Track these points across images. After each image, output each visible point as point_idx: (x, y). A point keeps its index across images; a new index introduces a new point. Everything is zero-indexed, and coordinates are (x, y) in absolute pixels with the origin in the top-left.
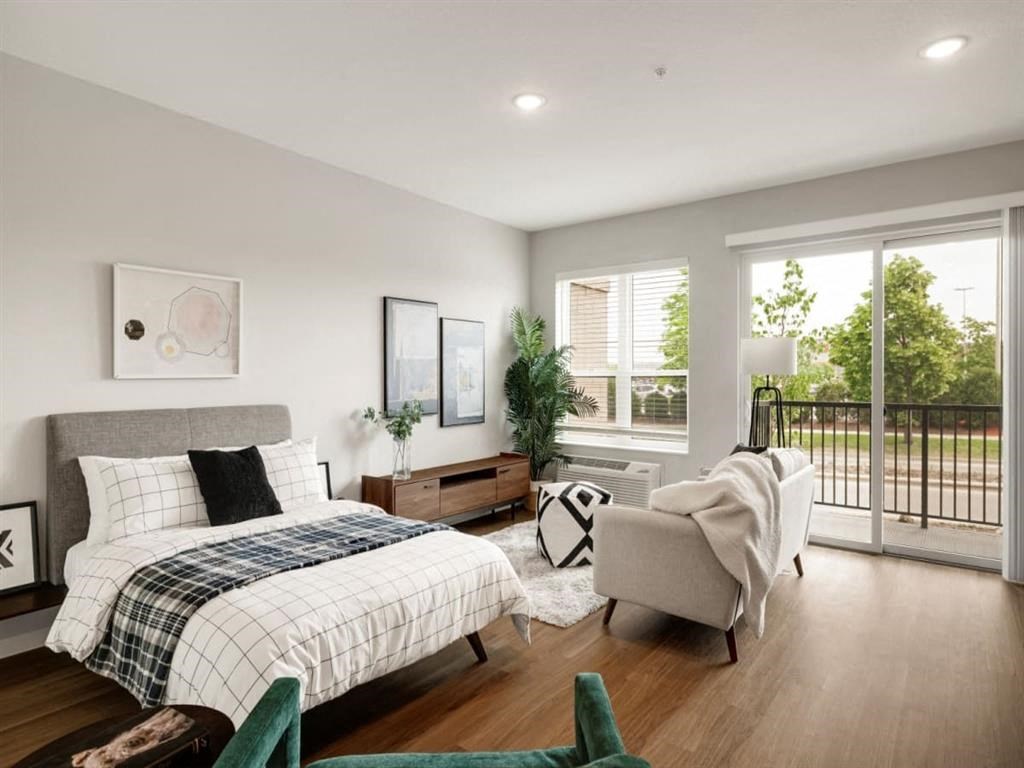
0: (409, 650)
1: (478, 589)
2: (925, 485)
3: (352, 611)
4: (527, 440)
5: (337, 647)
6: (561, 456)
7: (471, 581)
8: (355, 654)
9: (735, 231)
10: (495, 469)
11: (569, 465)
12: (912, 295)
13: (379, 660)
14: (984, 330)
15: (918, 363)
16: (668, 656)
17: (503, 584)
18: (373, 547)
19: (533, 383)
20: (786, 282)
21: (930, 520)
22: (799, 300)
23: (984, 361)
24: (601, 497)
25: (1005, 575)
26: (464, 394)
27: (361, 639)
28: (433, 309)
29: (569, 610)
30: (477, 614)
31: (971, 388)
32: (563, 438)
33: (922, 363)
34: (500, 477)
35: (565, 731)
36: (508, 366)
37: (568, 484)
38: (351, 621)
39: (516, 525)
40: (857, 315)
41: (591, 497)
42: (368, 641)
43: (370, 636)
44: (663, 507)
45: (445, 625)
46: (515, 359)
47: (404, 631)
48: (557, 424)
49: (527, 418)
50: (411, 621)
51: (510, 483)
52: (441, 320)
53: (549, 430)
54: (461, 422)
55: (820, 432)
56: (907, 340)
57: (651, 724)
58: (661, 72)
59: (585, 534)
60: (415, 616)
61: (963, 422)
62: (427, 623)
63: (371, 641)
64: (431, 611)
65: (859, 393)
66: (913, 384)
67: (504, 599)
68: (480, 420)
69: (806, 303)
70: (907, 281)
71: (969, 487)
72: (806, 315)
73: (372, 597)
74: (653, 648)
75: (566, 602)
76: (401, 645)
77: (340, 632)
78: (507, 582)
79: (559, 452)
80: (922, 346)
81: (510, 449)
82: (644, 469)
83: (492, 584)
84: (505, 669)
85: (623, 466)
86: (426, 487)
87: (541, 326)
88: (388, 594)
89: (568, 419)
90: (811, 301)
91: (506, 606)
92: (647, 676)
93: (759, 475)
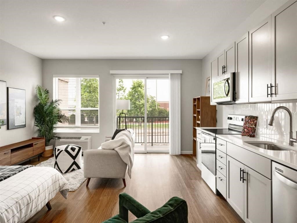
0: (32, 212)
1: (52, 184)
2: (152, 136)
3: (11, 203)
4: (43, 132)
5: (7, 218)
6: (56, 137)
7: (50, 182)
8: (14, 219)
9: (112, 70)
10: (33, 143)
11: (60, 140)
12: (141, 89)
13: (22, 219)
14: (153, 98)
15: (142, 106)
16: (109, 190)
17: (60, 180)
18: (5, 178)
19: (45, 112)
20: (119, 84)
21: (153, 144)
22: (123, 89)
23: (153, 106)
24: (78, 148)
25: (170, 153)
26: (18, 117)
27: (15, 212)
28: (4, 84)
29: (74, 185)
30: (52, 193)
31: (152, 112)
32: (57, 131)
33: (143, 106)
34: (34, 147)
35: (88, 219)
36: (34, 106)
37: (66, 145)
38: (11, 206)
39: (41, 163)
40: (129, 93)
41: (75, 149)
42: (18, 212)
43: (19, 210)
44: (106, 148)
45: (43, 199)
46: (38, 104)
47: (31, 205)
48: (54, 126)
49: (42, 124)
50: (33, 201)
51: (38, 148)
52: (8, 88)
53: (52, 128)
54: (17, 127)
55: (133, 124)
56: (140, 100)
57: (112, 209)
58: (104, 23)
59: (74, 161)
60: (34, 198)
61: (150, 120)
62: (38, 200)
63: (19, 212)
64: (39, 196)
65: (129, 114)
66: (141, 111)
67: (61, 185)
68: (24, 126)
69: (124, 90)
70: (140, 86)
71: (160, 135)
72: (124, 93)
73: (17, 195)
74: (104, 189)
75: (72, 183)
76: (30, 210)
77: (8, 212)
78: (61, 180)
79: (56, 135)
80: (143, 102)
81: (36, 136)
82: (86, 138)
83: (56, 181)
84: (59, 209)
85: (79, 138)
86: (5, 154)
87: (47, 92)
88: (24, 193)
89: (59, 124)
90: (125, 89)
91: (61, 188)
92: (105, 197)
93: (129, 136)
